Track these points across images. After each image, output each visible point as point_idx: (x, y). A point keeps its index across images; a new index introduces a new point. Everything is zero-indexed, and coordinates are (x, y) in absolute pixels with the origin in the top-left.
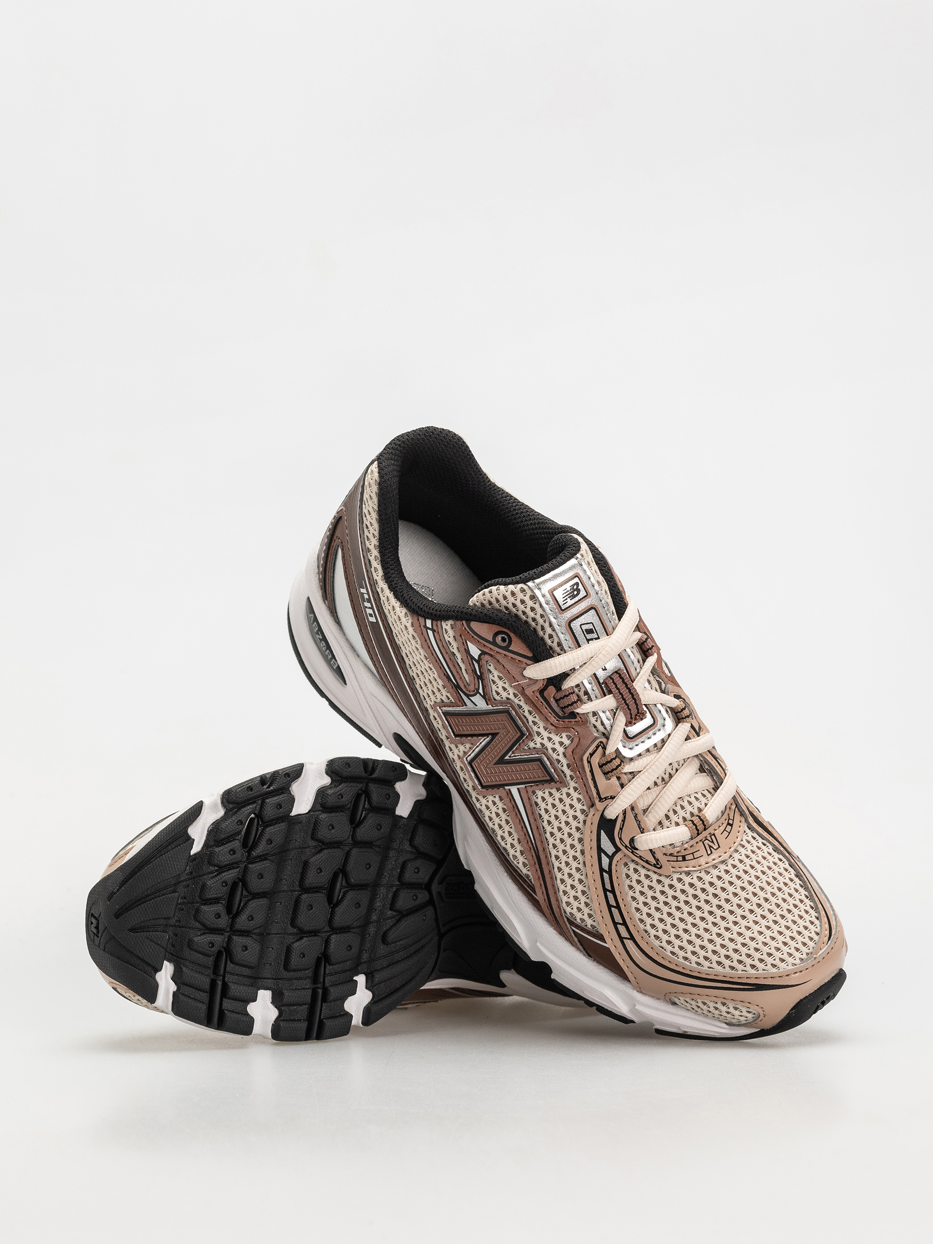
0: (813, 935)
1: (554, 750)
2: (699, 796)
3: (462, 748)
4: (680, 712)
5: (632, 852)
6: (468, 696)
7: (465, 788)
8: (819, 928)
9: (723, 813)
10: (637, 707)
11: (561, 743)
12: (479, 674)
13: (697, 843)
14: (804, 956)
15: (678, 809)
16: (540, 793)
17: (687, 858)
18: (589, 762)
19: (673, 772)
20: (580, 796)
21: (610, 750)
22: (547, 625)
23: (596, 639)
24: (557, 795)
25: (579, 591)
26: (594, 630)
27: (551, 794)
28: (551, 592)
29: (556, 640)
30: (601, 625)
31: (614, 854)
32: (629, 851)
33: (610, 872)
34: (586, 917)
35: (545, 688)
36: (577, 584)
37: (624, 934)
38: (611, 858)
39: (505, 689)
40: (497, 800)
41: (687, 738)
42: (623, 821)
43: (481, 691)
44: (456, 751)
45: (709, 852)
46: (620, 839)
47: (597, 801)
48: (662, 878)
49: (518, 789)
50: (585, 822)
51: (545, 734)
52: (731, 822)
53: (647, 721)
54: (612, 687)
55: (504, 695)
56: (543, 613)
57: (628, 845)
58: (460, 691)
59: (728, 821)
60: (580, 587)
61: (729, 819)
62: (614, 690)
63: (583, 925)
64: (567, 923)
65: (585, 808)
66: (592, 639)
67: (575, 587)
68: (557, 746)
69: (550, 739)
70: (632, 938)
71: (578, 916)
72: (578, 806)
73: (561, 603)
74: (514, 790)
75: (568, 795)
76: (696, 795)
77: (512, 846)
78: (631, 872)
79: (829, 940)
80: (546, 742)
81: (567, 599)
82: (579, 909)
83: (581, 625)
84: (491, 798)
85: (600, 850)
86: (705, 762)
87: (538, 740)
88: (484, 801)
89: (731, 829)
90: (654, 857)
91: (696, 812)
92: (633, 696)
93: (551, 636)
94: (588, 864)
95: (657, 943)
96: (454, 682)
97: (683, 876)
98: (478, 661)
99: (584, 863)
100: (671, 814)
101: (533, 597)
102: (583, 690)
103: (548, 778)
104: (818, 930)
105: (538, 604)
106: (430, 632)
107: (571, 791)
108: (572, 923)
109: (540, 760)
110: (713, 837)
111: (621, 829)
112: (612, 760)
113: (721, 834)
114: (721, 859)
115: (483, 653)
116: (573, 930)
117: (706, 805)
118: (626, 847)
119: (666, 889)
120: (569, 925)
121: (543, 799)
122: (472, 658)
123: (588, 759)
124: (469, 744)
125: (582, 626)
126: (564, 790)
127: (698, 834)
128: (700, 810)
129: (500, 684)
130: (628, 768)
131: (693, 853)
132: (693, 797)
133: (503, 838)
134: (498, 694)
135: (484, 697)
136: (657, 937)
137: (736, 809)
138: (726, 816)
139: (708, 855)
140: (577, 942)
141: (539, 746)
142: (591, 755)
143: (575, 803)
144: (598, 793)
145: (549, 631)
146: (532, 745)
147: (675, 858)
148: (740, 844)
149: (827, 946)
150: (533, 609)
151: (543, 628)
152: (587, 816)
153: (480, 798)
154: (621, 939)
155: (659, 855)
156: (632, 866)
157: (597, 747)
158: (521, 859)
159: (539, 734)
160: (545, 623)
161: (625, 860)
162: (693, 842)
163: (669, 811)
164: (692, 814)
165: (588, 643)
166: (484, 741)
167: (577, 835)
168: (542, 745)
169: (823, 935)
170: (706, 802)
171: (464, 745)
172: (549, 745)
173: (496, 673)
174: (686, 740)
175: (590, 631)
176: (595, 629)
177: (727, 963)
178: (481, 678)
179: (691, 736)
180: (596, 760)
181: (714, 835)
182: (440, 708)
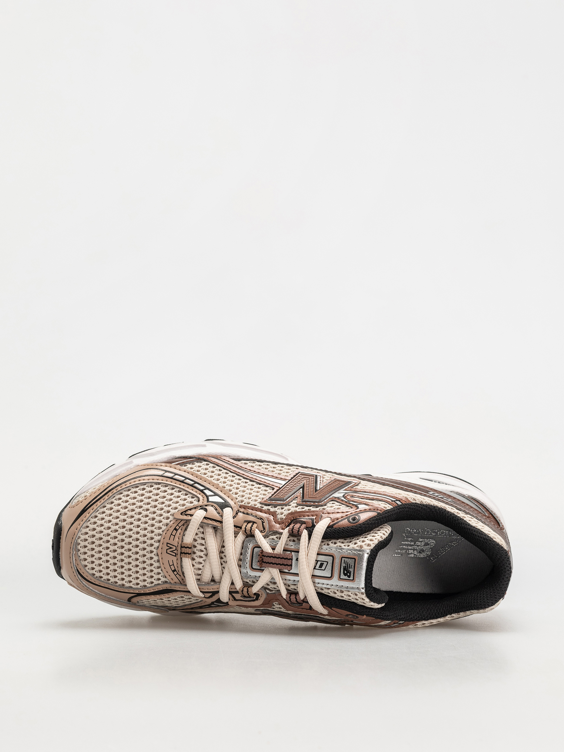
0: (86, 563)
2: (200, 566)
5: (201, 506)
8: (87, 570)
9: (183, 573)
13: (178, 543)
14: (79, 547)
15: (203, 548)
17: (175, 531)
19: (222, 560)
20: (249, 504)
23: (315, 566)
24: (261, 497)
25: (345, 575)
26: (320, 569)
28: (355, 559)
30: (320, 575)
31: (208, 499)
33: (202, 491)
34: (193, 466)
35: (312, 522)
36: (349, 577)
38: (208, 496)
41: (232, 583)
43: (343, 498)
45: (168, 545)
46: (212, 506)
49: (282, 484)
50: (236, 498)
51: (293, 509)
52: (175, 573)
57: (205, 507)
59: (177, 572)
60: (346, 577)
61: (178, 573)
62: (284, 556)
63: (192, 463)
65: (243, 503)
66: (316, 564)
67: (348, 574)
68: (282, 511)
69: (289, 510)
72: (246, 501)
73: (346, 559)
76: (202, 565)
78: (192, 500)
79: (77, 569)
81: (346, 564)
85: (216, 494)
89: (171, 569)
90: (189, 515)
91: (194, 556)
92: (273, 564)
93: (335, 543)
97: (168, 521)
100: (203, 542)
104: (87, 568)
107: (256, 503)
110: (174, 554)
111: (216, 510)
113: (173, 560)
114: (160, 548)
117: (193, 566)
121: (266, 491)
125: (327, 563)
126: (260, 501)
127: (182, 547)
128: (193, 559)
131: (175, 536)
132: (203, 562)
134: (333, 503)
135: (339, 498)
137: (179, 582)
138: (181, 573)
139: (167, 543)
142: (263, 522)
145: (339, 544)
146: (295, 502)
147: (180, 525)
148: (160, 567)
149: (75, 565)
151: (343, 543)
152: (238, 501)
154: (167, 471)
155: (189, 518)
162: (180, 541)
163: (206, 542)
164: (194, 553)
165: (316, 560)
166: (319, 487)
169: (82, 568)
170: (194, 567)
175: (321, 566)
179: (232, 586)
181: (175, 556)
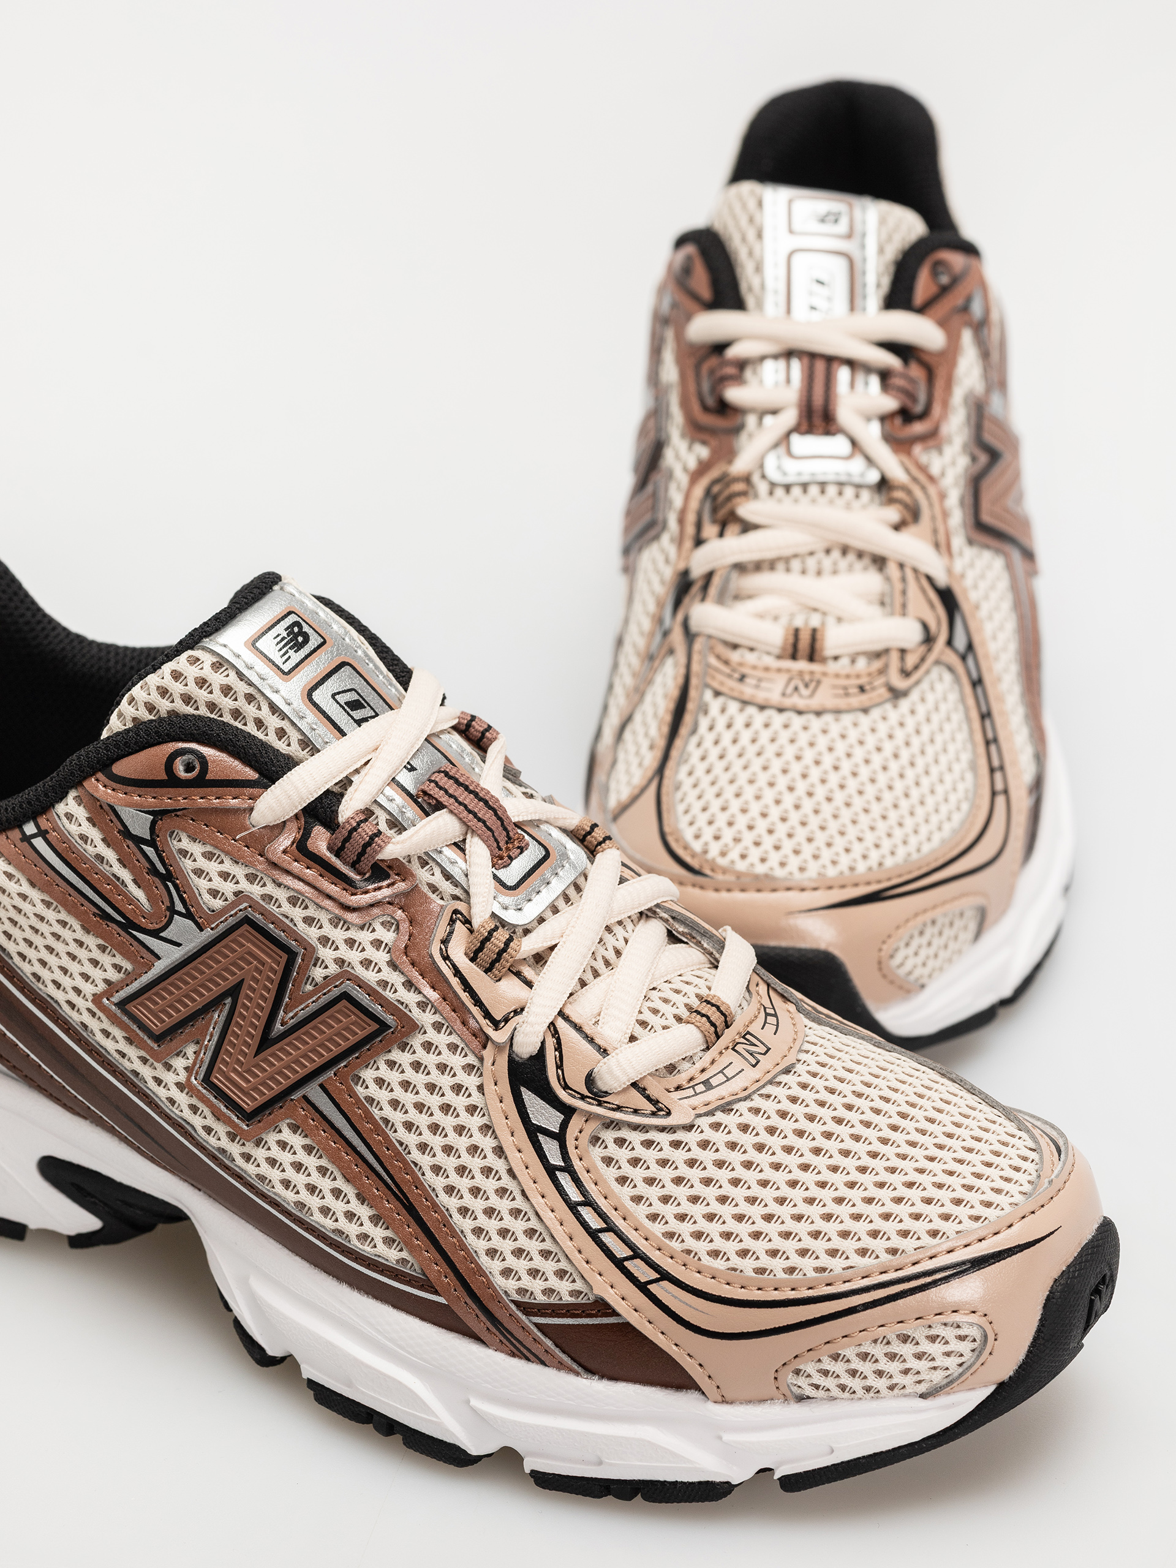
1: (367, 963)
3: (179, 1063)
4: (589, 833)
5: (600, 1104)
6: (155, 934)
7: (214, 1148)
10: (502, 824)
11: (377, 944)
12: (163, 871)
13: (721, 1053)
14: (1027, 1188)
15: (657, 1005)
16: (368, 1075)
17: (714, 1082)
18: (446, 958)
20: (454, 1039)
21: (480, 918)
22: (265, 713)
23: (373, 718)
24: (404, 1058)
25: (305, 636)
26: (362, 702)
27: (391, 1064)
28: (253, 644)
29: (294, 736)
30: (373, 692)
31: (564, 1126)
32: (593, 1104)
33: (569, 1169)
34: (554, 1282)
35: (306, 834)
36: (297, 624)
37: (644, 1273)
38: (560, 1137)
39: (225, 876)
40: (287, 1135)
41: (622, 880)
42: (559, 1047)
43: (179, 907)
44: (169, 1078)
45: (753, 1062)
46: (566, 1087)
47: (490, 1031)
48: (679, 1136)
49: (321, 1086)
50: (481, 1088)
51: (338, 935)
52: (771, 1012)
53: (533, 854)
54: (440, 795)
55: (228, 888)
56: (251, 690)
57: (587, 1093)
58: (134, 933)
59: (765, 1010)
60: (306, 628)
61: (765, 1008)
62: (444, 799)
63: (553, 1300)
64: (520, 1314)
65: (471, 1059)
66: (365, 720)
67: (295, 630)
68: (371, 953)
69: (351, 943)
70: (665, 1276)
71: (536, 1286)
72: (456, 1061)
73: (279, 661)
74: (313, 1091)
75: (428, 1046)
76: (682, 978)
77: (350, 1216)
78: (613, 1150)
79: (1060, 1156)
80: (344, 952)
81: (287, 652)
82: (534, 1273)
83: (333, 696)
84: (272, 1138)
85: (533, 1132)
86: (673, 918)
87: (326, 954)
88: (260, 1154)
89: (777, 1022)
90: (648, 1098)
92: (486, 803)
93: (281, 733)
94: (519, 1170)
95: (719, 1264)
96: (119, 918)
97: (720, 1117)
98: (152, 843)
99: (511, 1172)
100: (647, 1016)
101: (220, 664)
102: (382, 817)
103: (375, 1026)
105: (233, 674)
106: (39, 843)
107: (432, 1035)
108: (528, 1309)
109: (345, 996)
110: (748, 1037)
111: (560, 1066)
112: (491, 933)
113: (762, 1031)
114: (781, 1068)
115: (158, 815)
116: (536, 1325)
118: (583, 1097)
119: (697, 1153)
120: (524, 1317)
121: (380, 1082)
122: (138, 841)
123: (442, 954)
124: (193, 1045)
125: (336, 697)
126: (417, 1041)
127: (718, 1037)
129: (212, 867)
130: (528, 946)
131: (721, 1072)
132: (677, 982)
133: (325, 1211)
134: (214, 893)
135: (189, 915)
136: (715, 1254)
137: (772, 993)
138: (756, 1004)
139: (753, 1067)
140: (553, 1347)
141: (333, 969)
142: (445, 942)
143: (447, 1057)
144: (487, 1015)
145: (273, 722)
146: (318, 973)
147: (691, 1092)
149: (1062, 1163)
150: (227, 690)
151: (259, 723)
152: (481, 1075)
153: (249, 1148)
154: (643, 1287)
155: (653, 1088)
156: (609, 1136)
157: (452, 922)
158: (378, 1233)
159: (325, 940)
160: (260, 710)
161: (591, 1128)
162: (713, 1052)
163: (640, 1012)
165: (360, 727)
166: (218, 1017)
167: (474, 1122)
168: (340, 962)
169: (1044, 1151)
170: (708, 983)
171: (183, 1053)
172: (353, 957)
173: (196, 849)
174: (620, 883)
175: (355, 705)
176: (364, 699)
177: (879, 1245)
178: (168, 877)
179: (626, 877)
180: (458, 951)
181: (748, 1033)
182: (108, 1000)
